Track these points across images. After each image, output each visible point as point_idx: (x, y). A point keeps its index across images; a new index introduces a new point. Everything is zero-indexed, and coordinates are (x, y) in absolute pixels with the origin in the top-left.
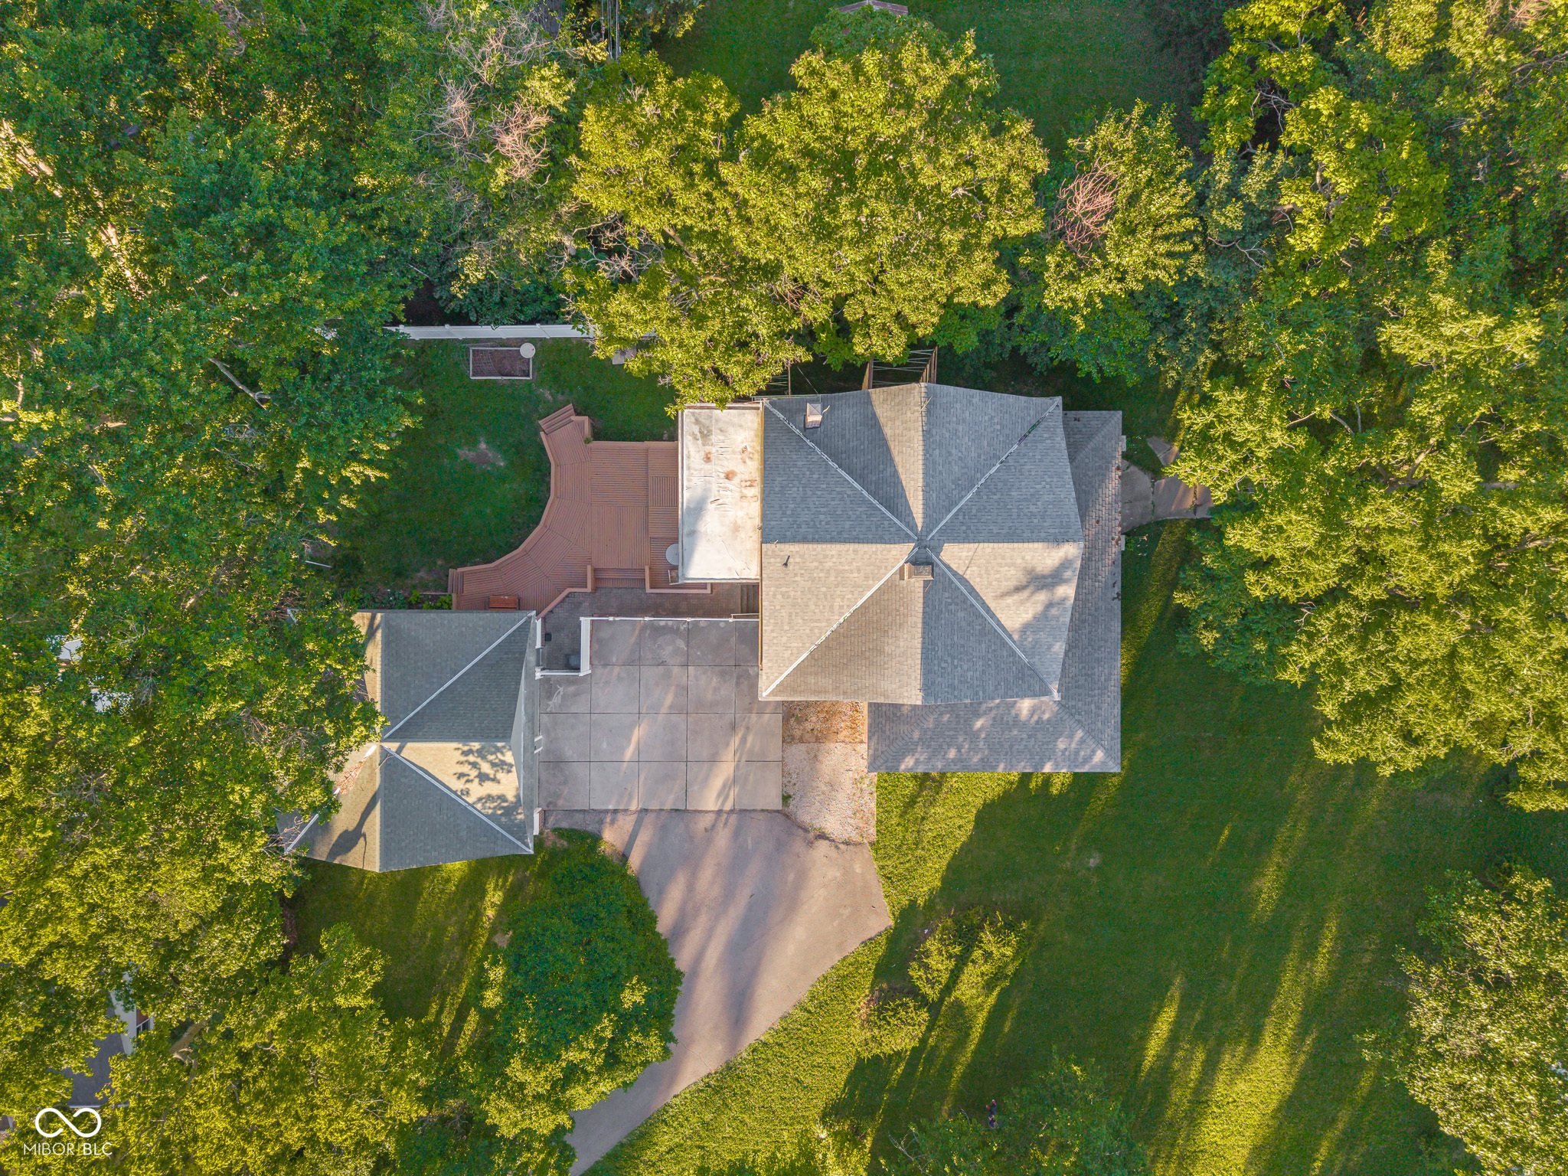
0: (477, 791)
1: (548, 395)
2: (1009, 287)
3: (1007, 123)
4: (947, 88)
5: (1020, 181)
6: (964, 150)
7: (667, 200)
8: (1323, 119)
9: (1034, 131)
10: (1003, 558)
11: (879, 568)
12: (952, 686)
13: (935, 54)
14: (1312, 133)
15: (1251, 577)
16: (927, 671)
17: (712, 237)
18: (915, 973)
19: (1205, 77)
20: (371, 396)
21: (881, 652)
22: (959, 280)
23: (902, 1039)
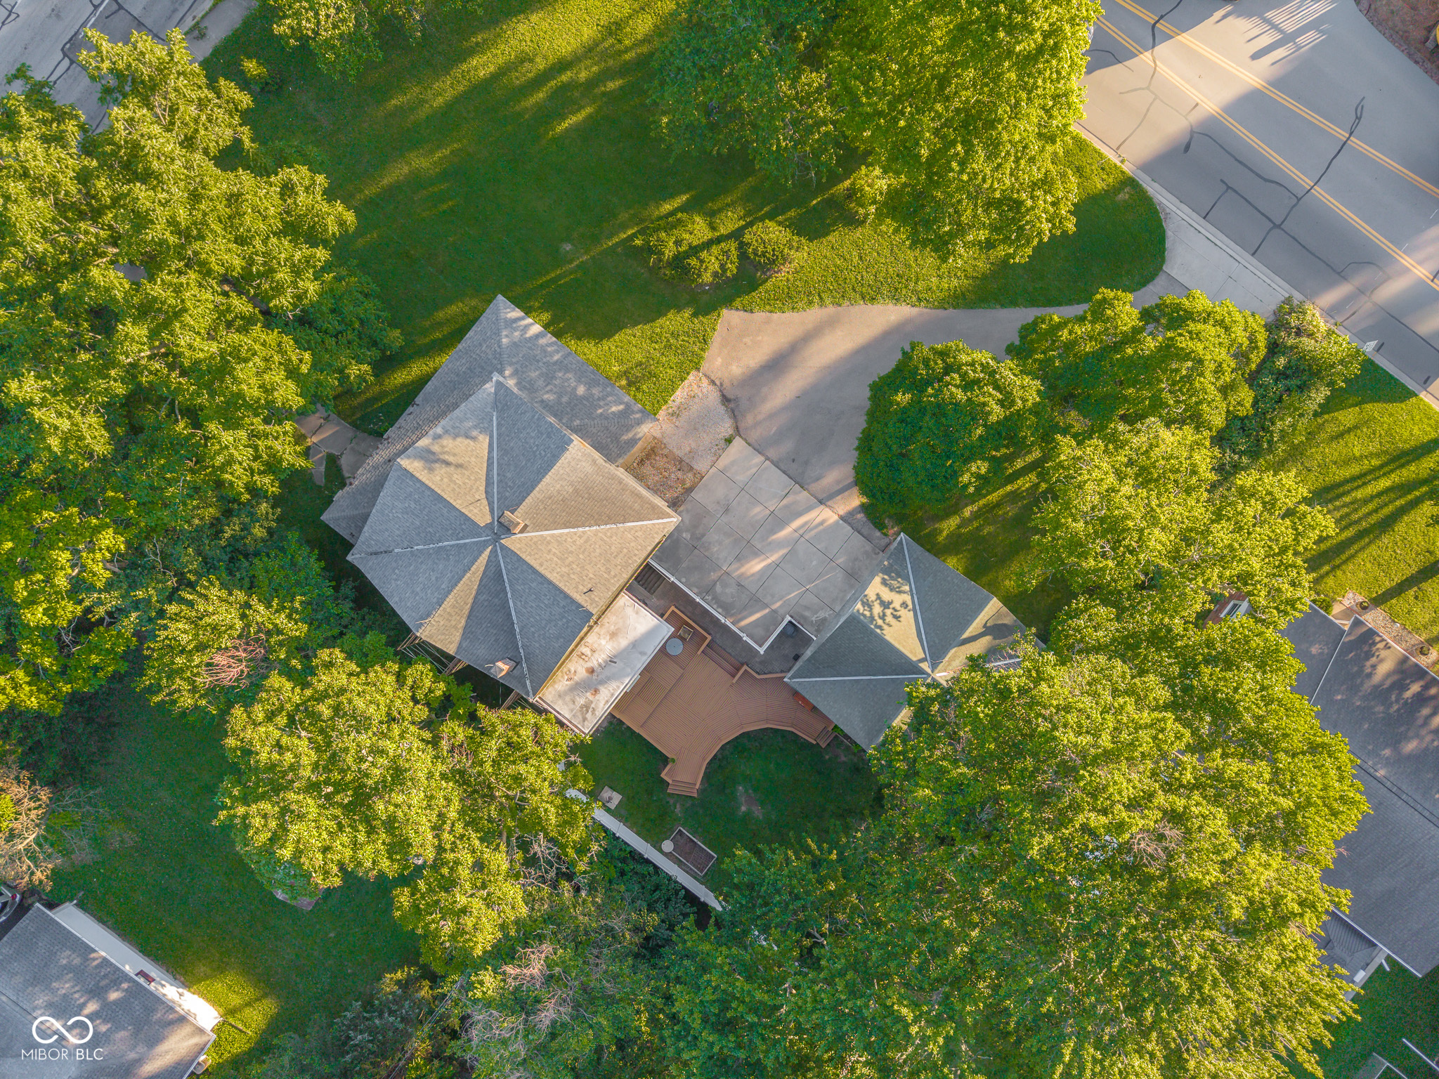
0: (897, 600)
1: (678, 809)
2: (319, 652)
3: (239, 753)
4: (255, 802)
5: (259, 713)
6: (275, 756)
7: (479, 866)
8: (44, 606)
9: (226, 736)
10: (454, 490)
11: (535, 543)
12: (549, 436)
13: (247, 827)
14: (58, 602)
15: (304, 369)
16: (555, 458)
17: (472, 823)
18: (732, 268)
19: (101, 686)
20: (751, 886)
21: (576, 491)
22: (343, 680)
23: (772, 233)
